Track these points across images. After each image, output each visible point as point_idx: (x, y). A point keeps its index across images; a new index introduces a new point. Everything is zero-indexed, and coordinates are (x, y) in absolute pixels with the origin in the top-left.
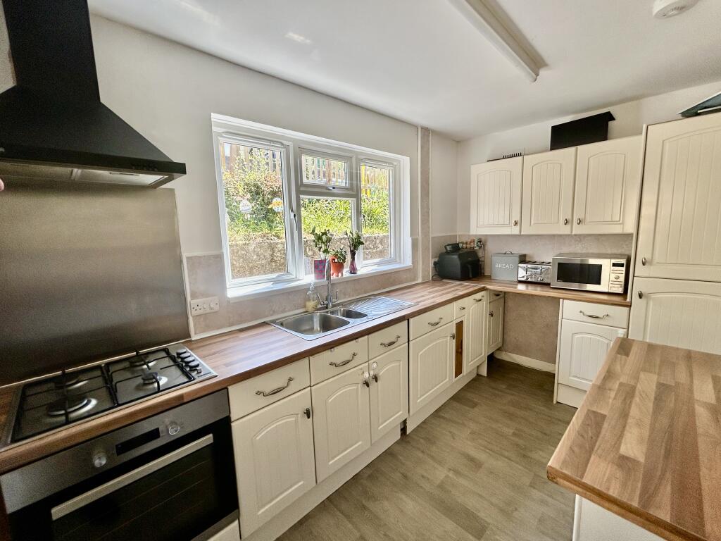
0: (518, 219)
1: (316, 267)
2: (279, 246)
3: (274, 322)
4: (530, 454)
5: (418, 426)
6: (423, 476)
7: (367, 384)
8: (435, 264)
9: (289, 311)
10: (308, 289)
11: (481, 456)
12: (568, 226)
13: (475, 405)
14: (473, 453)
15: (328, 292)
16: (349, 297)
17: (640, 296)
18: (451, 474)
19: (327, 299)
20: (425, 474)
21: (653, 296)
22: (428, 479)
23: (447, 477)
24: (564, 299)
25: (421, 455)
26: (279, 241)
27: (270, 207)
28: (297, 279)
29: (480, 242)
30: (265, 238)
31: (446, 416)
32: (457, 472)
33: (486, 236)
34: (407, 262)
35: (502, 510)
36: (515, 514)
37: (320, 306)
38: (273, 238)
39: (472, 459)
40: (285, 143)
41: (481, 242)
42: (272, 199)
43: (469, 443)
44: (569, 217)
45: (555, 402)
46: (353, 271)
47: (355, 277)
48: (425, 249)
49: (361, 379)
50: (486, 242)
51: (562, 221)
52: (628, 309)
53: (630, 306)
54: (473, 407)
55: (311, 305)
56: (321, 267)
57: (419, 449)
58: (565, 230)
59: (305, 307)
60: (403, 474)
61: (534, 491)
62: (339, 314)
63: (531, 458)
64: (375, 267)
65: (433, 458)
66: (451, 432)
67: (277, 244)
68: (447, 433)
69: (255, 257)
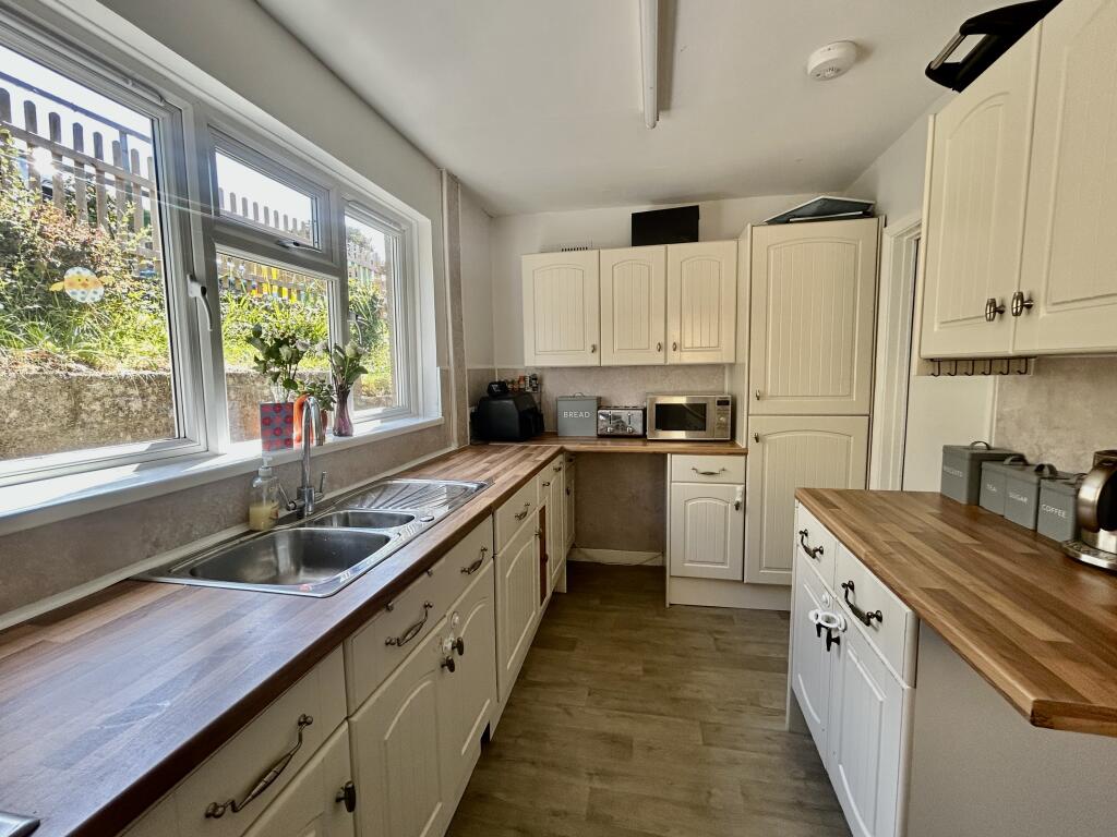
0: (596, 342)
1: (266, 422)
2: (96, 386)
3: (166, 571)
4: (679, 694)
5: (503, 716)
6: (555, 814)
7: (450, 665)
8: (472, 415)
9: (203, 536)
10: (255, 474)
11: (622, 727)
12: (662, 353)
13: (572, 645)
14: (607, 726)
15: (304, 479)
16: (341, 487)
17: (757, 439)
18: (597, 785)
19: (300, 495)
20: (556, 807)
21: (769, 438)
22: (566, 813)
23: (593, 791)
24: (672, 453)
25: (532, 771)
26: (97, 374)
27: (57, 287)
28: (208, 454)
29: (536, 379)
30: (47, 365)
31: (539, 679)
32: (603, 774)
33: (543, 369)
34: (434, 414)
35: (694, 807)
36: (712, 800)
37: (283, 513)
38: (73, 365)
39: (613, 740)
40: (172, 98)
41: (536, 381)
42: (64, 269)
43: (594, 712)
44: (662, 341)
45: (668, 605)
46: (343, 429)
47: (348, 442)
48: (460, 390)
49: (435, 659)
50: (541, 380)
51: (654, 347)
52: (743, 458)
53: (746, 454)
54: (572, 648)
55: (264, 511)
56: (278, 421)
57: (524, 760)
58: (658, 359)
59: (246, 519)
60: (517, 829)
61: (713, 749)
62: (335, 523)
63: (685, 700)
64: (377, 423)
65: (553, 766)
66: (559, 705)
67: (91, 381)
68: (555, 709)
69: (14, 414)
